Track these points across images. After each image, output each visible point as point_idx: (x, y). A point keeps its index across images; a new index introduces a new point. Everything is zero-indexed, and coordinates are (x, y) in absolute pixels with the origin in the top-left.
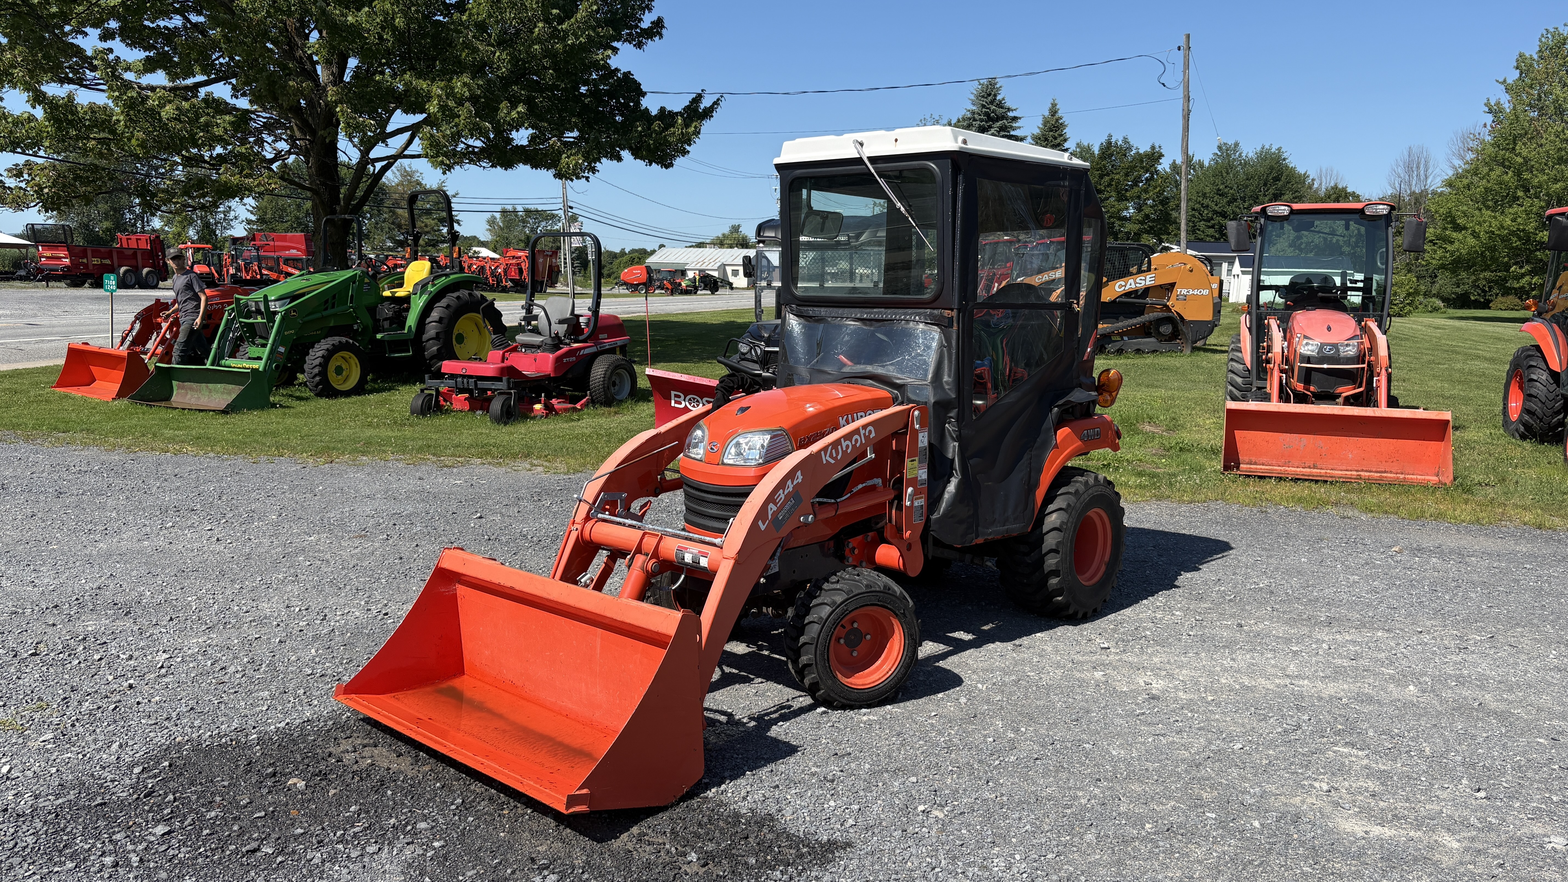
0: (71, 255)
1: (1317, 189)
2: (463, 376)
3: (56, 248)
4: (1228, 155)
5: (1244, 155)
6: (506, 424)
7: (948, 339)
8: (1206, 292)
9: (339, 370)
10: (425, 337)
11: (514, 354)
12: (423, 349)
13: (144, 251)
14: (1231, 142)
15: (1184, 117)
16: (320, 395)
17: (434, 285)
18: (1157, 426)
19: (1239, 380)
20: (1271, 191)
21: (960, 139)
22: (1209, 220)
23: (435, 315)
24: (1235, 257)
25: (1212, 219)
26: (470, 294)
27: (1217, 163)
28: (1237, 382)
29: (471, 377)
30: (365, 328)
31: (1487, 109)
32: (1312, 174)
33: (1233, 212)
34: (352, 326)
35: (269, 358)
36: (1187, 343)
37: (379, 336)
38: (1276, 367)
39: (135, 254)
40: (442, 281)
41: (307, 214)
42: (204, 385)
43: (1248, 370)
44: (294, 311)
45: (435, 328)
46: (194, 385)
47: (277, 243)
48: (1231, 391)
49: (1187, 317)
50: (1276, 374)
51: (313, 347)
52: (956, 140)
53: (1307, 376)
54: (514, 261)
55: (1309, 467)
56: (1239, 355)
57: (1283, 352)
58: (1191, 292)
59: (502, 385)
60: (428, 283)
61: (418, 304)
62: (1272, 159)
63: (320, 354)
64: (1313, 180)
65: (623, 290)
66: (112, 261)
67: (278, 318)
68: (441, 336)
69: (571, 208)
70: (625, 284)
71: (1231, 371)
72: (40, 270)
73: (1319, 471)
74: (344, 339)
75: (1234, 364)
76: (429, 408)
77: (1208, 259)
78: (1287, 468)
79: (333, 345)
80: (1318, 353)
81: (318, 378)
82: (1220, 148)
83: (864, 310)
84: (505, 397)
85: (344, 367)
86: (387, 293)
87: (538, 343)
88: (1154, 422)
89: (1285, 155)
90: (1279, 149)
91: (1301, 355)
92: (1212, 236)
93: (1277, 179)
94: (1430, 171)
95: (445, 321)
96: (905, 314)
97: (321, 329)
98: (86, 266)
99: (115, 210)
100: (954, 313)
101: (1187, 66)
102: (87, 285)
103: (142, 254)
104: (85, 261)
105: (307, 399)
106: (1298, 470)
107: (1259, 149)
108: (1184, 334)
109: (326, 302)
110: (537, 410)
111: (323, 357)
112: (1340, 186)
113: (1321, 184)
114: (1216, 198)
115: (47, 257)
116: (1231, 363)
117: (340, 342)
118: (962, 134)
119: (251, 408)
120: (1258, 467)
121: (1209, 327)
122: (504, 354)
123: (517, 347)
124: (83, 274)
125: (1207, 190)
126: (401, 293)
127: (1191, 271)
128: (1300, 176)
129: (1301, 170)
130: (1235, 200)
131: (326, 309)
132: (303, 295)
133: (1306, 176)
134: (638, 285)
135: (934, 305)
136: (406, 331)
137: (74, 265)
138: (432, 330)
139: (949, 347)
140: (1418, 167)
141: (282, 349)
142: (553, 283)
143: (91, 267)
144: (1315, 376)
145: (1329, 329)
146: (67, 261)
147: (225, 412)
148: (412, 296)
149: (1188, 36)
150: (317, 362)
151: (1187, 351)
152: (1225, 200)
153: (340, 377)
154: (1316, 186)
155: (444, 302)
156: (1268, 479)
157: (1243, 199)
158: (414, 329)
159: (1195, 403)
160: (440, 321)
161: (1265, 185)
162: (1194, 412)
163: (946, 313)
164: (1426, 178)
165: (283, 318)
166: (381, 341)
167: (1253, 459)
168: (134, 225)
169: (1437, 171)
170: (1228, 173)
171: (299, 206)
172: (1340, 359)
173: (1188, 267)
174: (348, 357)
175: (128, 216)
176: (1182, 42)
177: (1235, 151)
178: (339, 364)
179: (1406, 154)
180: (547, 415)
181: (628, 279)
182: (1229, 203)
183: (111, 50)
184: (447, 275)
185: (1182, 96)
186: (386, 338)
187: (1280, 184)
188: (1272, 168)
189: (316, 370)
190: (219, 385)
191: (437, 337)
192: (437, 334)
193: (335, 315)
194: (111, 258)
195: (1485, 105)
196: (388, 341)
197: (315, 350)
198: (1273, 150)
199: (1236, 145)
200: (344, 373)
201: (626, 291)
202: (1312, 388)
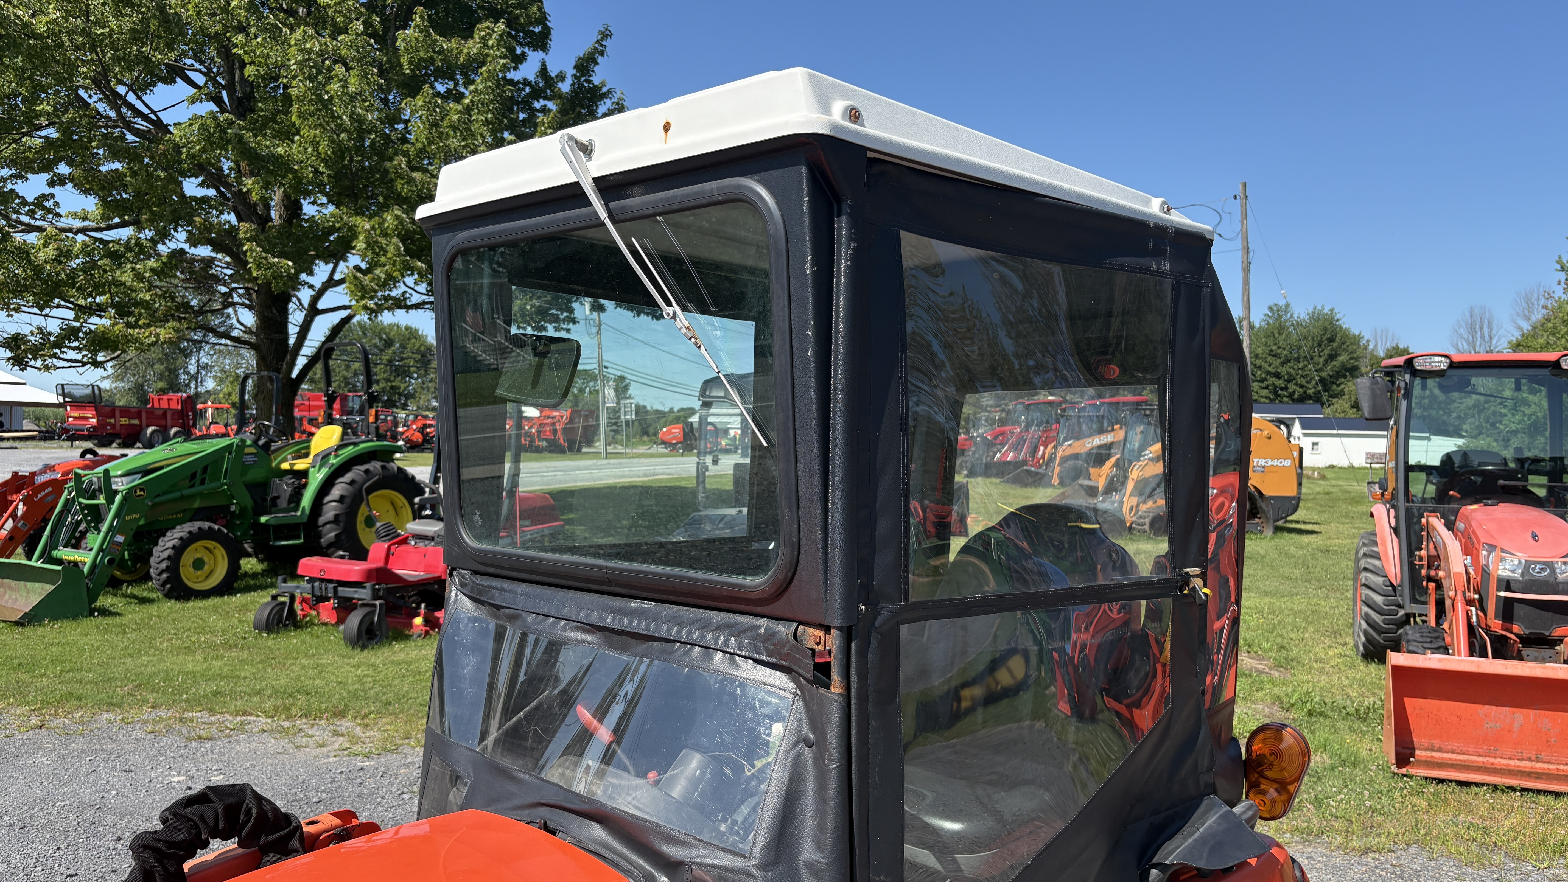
0: (98, 415)
1: (1373, 350)
2: (322, 580)
3: (83, 408)
4: (1280, 316)
5: (1295, 316)
6: (364, 647)
7: (815, 719)
8: (1288, 463)
9: (198, 564)
10: (322, 520)
11: (403, 547)
12: (320, 536)
13: (175, 411)
14: (1282, 303)
15: (1244, 270)
16: (168, 596)
17: (337, 456)
18: (1261, 659)
19: (1379, 599)
20: (1326, 352)
21: (838, 107)
22: (1262, 381)
23: (336, 492)
24: (1294, 419)
25: (1265, 380)
26: (383, 467)
27: (1268, 324)
28: (1375, 602)
29: (330, 581)
30: (243, 510)
31: (1558, 267)
32: (1367, 335)
33: (1288, 373)
34: (228, 506)
35: (101, 550)
36: (1268, 522)
37: (263, 519)
38: (1460, 597)
39: (165, 413)
40: (349, 451)
41: (356, 374)
42: (22, 583)
43: (1392, 585)
44: (141, 490)
45: (335, 508)
46: (13, 583)
47: (312, 403)
48: (1366, 614)
49: (1267, 492)
50: (1460, 606)
51: (164, 535)
52: (826, 108)
53: (1508, 609)
54: (549, 421)
55: (1530, 759)
56: (1377, 563)
57: (1468, 573)
58: (1270, 463)
59: (363, 594)
60: (329, 454)
61: (317, 477)
62: (1326, 320)
63: (170, 544)
64: (1368, 341)
65: (662, 449)
66: (141, 421)
67: (118, 498)
68: (342, 519)
69: (606, 367)
70: (663, 443)
71: (1365, 585)
72: (66, 431)
73: (1545, 766)
74: (206, 525)
75: (1369, 575)
76: (280, 621)
77: (1281, 422)
78: (1493, 760)
79: (190, 532)
80: (1522, 575)
81: (165, 576)
82: (1271, 309)
83: (607, 600)
84: (366, 610)
85: (206, 559)
86: (285, 466)
87: (430, 534)
88: (1256, 653)
89: (1338, 316)
90: (1332, 310)
91: (1500, 580)
92: (1266, 397)
93: (1331, 340)
94: (1494, 332)
95: (348, 501)
96: (705, 626)
97: (184, 511)
98: (113, 426)
99: (170, 371)
100: (833, 641)
101: (1244, 216)
102: (114, 445)
103: (173, 415)
104: (112, 421)
105: (150, 601)
106: (1512, 763)
107: (1310, 310)
108: (1264, 512)
109: (193, 476)
110: (418, 626)
111: (174, 547)
112: (1401, 347)
113: (1376, 345)
114: (1269, 359)
115: (75, 418)
116: (1364, 574)
117: (200, 529)
118: (844, 95)
119: (55, 618)
120: (1446, 755)
121: (1292, 504)
122: (389, 548)
123: (407, 538)
124: (110, 434)
125: (1260, 351)
126: (301, 465)
127: (1269, 438)
128: (1354, 336)
129: (1355, 331)
130: (1289, 361)
131: (193, 486)
132: (161, 468)
133: (1360, 337)
134: (676, 444)
135: (776, 608)
136: (299, 514)
137: (101, 425)
138: (330, 510)
139: (817, 744)
140: (1481, 328)
141: (120, 539)
142: (590, 442)
143: (118, 428)
144: (1518, 609)
145: (1535, 537)
146: (94, 420)
147: (19, 624)
148: (312, 470)
149: (1245, 185)
150: (166, 554)
151: (1269, 532)
152: (1279, 361)
153: (199, 573)
154: (1371, 347)
155: (348, 477)
156: (1474, 789)
157: (1298, 360)
158: (307, 511)
159: (1306, 619)
160: (341, 500)
161: (1319, 345)
162: (1307, 635)
163: (811, 635)
164: (1491, 338)
165: (125, 499)
166: (266, 526)
167: (1436, 743)
168: (188, 385)
169: (1502, 332)
170: (1280, 334)
171: (348, 367)
172: (1558, 584)
173: (1265, 433)
174: (211, 547)
175: (183, 377)
176: (1239, 191)
177: (1286, 312)
178: (198, 556)
179: (1467, 314)
180: (427, 633)
181: (667, 438)
182: (1283, 364)
183: (53, 196)
184: (355, 444)
185: (1240, 247)
186: (272, 522)
187: (1335, 344)
188: (1325, 329)
189: (164, 565)
190: (37, 585)
191: (336, 520)
192: (336, 516)
193: (201, 495)
194: (140, 418)
195: (1558, 262)
196: (274, 526)
197: (166, 539)
198: (1326, 311)
199: (1287, 306)
200: (206, 567)
201: (665, 451)
202: (1516, 628)
